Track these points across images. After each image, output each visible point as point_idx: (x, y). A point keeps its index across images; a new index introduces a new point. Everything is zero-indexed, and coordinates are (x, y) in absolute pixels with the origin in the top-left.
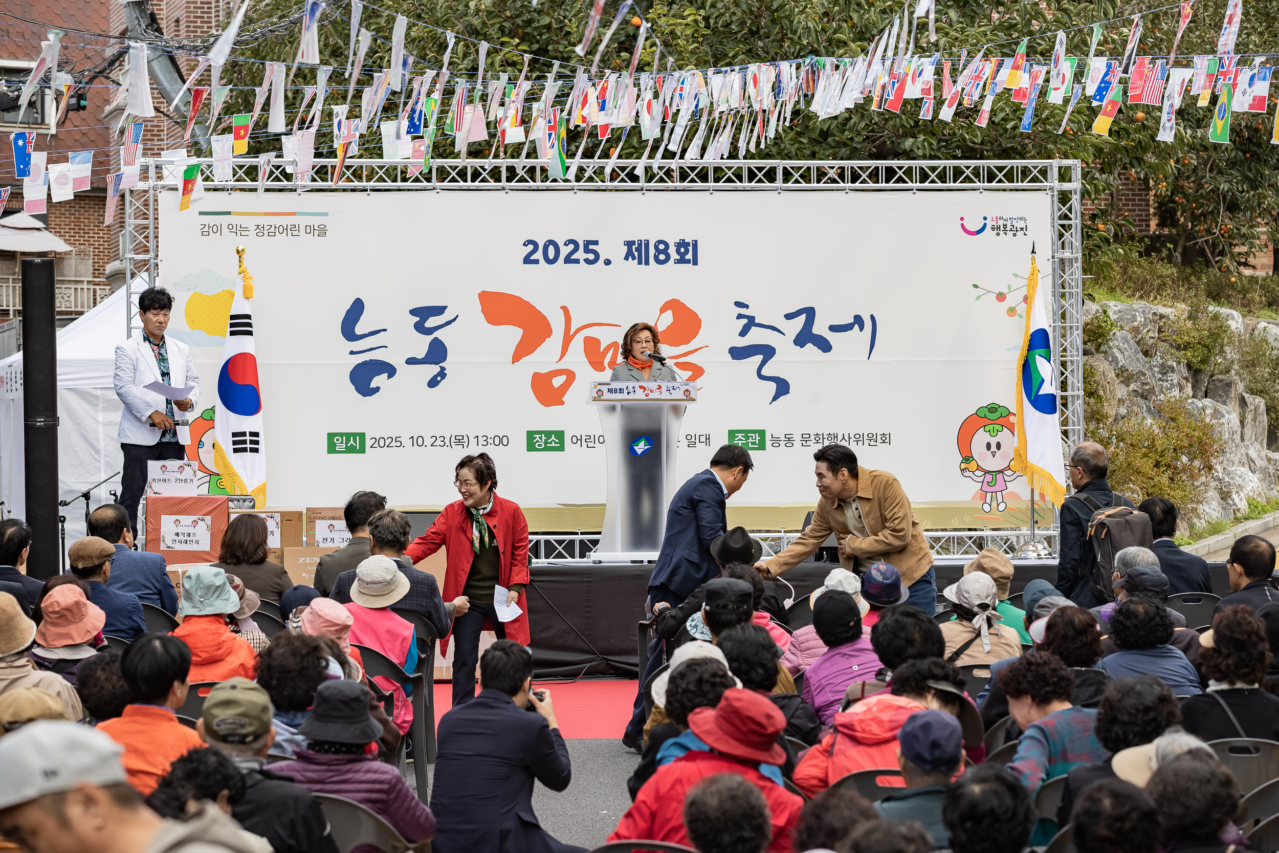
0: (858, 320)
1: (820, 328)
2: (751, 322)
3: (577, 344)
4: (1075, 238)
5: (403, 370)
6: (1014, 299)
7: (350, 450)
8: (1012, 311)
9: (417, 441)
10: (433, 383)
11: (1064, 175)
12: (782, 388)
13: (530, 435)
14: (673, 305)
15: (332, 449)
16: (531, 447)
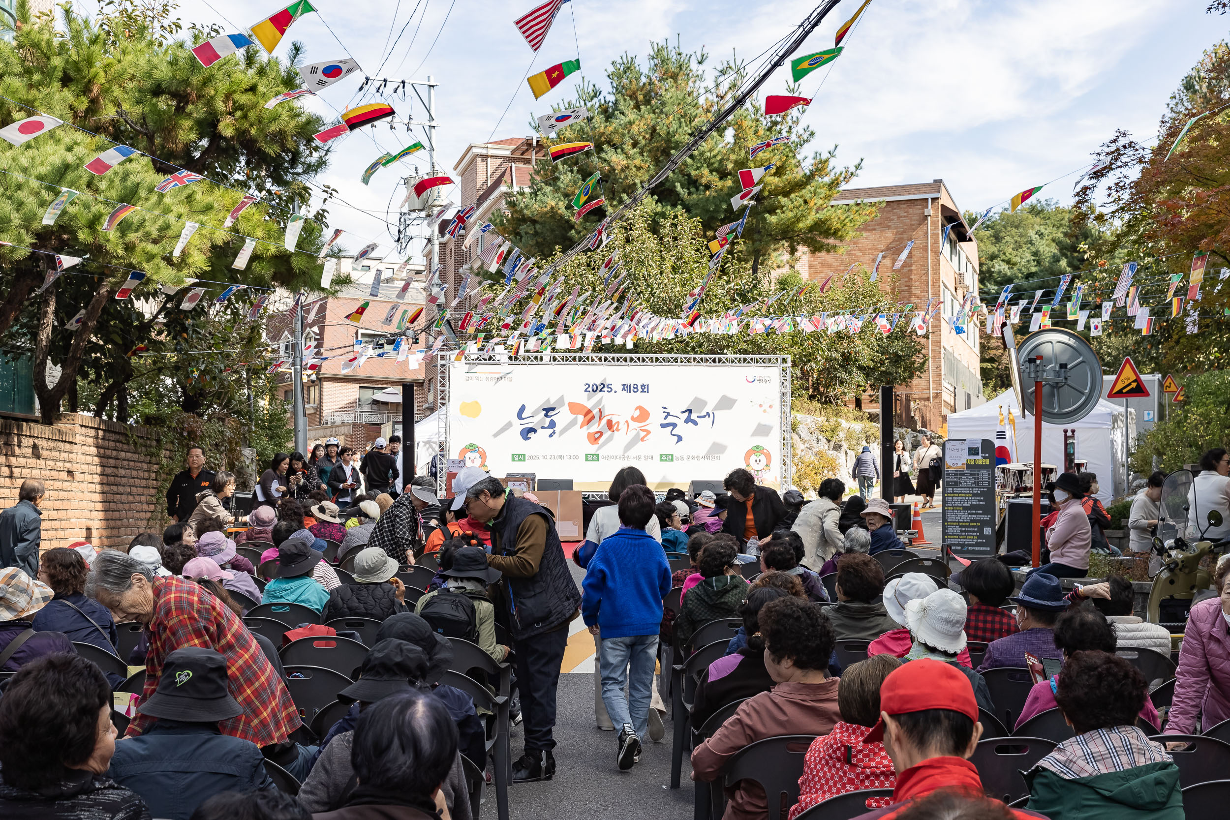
0: (708, 414)
1: (694, 416)
2: (668, 414)
3: (604, 421)
4: (788, 384)
5: (540, 431)
6: (766, 407)
7: (520, 460)
8: (765, 411)
9: (545, 457)
10: (551, 436)
11: (784, 361)
12: (680, 439)
13: (587, 455)
14: (640, 408)
15: (513, 460)
16: (587, 460)
